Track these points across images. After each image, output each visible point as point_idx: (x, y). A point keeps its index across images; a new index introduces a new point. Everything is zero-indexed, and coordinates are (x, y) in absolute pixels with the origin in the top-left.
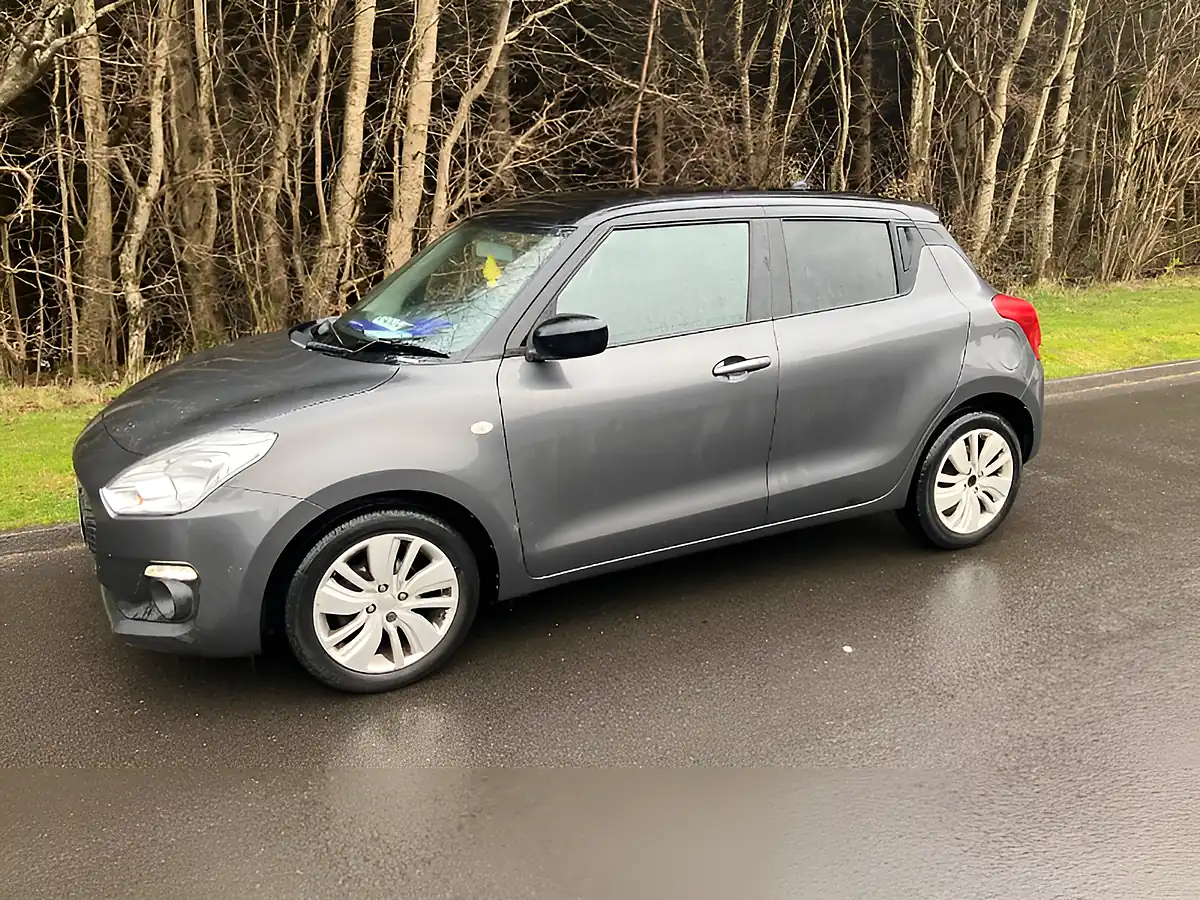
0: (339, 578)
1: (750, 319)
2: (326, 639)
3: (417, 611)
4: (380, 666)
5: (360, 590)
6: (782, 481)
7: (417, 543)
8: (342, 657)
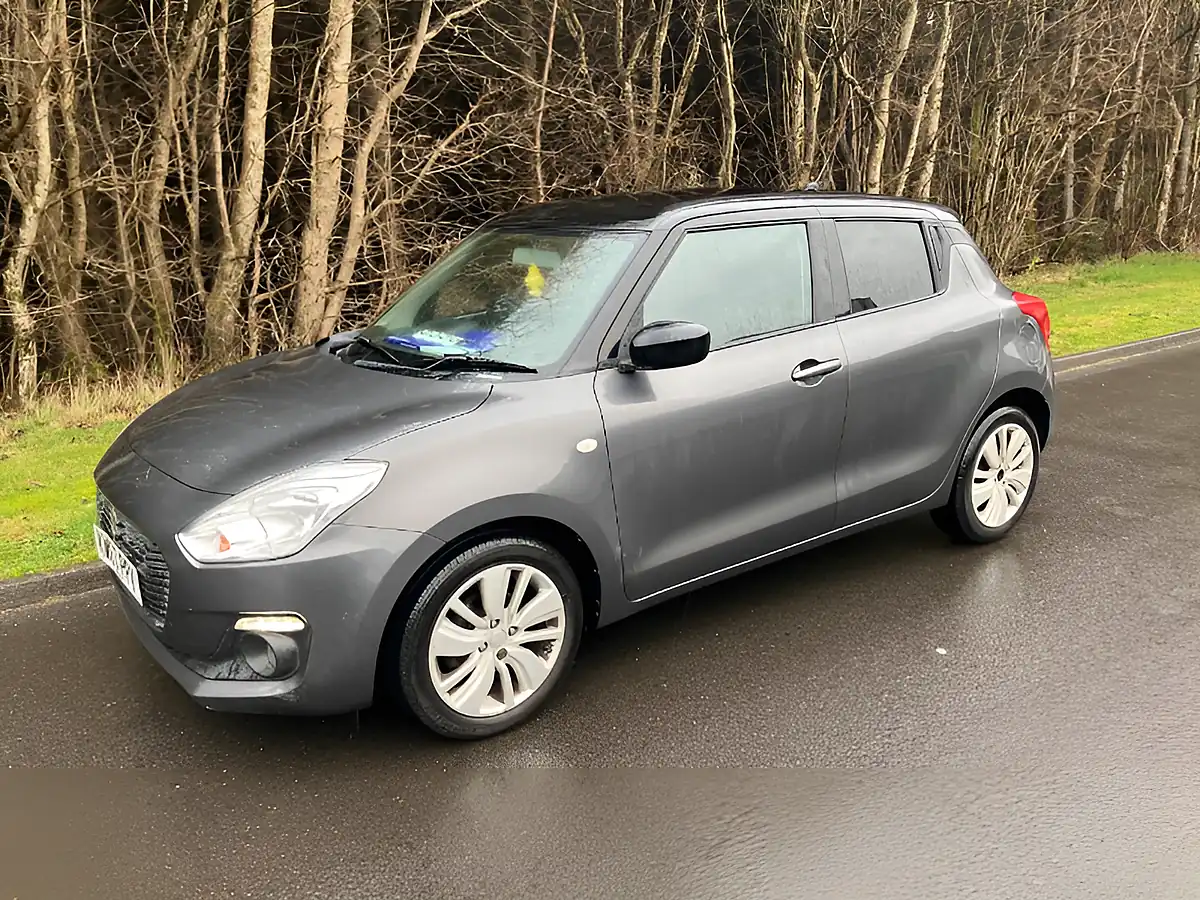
0: (453, 616)
1: (814, 321)
2: (441, 684)
3: (526, 645)
4: (491, 709)
5: (472, 627)
6: (846, 486)
7: (528, 572)
8: (456, 702)
